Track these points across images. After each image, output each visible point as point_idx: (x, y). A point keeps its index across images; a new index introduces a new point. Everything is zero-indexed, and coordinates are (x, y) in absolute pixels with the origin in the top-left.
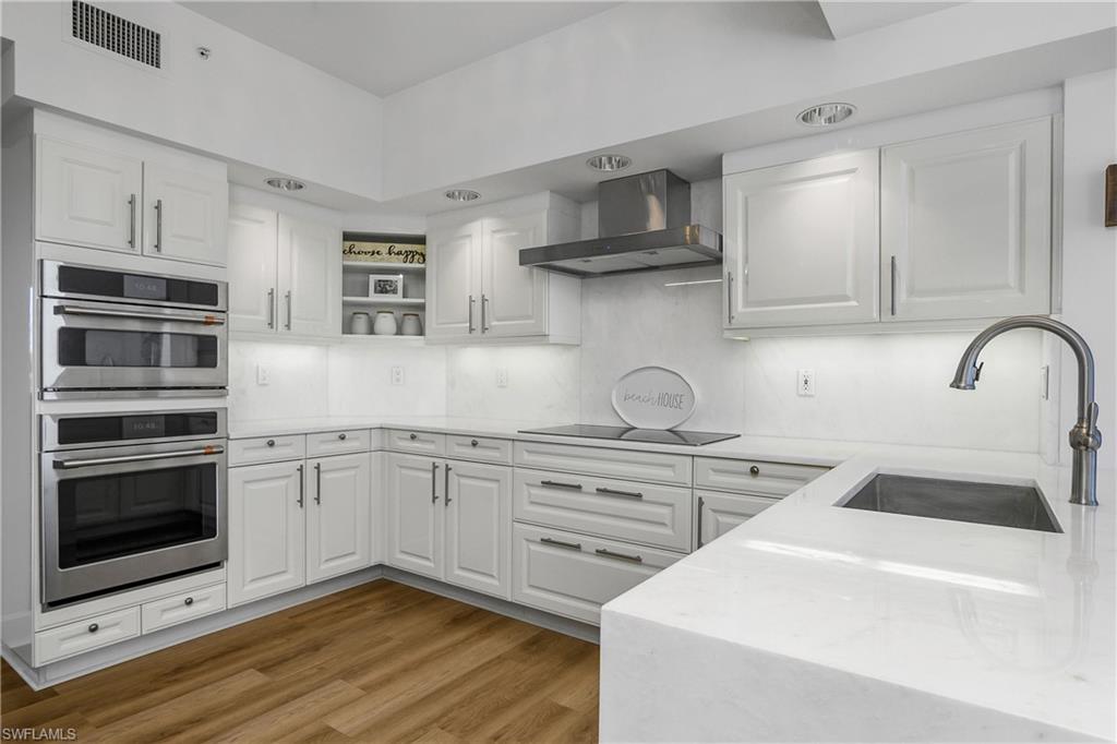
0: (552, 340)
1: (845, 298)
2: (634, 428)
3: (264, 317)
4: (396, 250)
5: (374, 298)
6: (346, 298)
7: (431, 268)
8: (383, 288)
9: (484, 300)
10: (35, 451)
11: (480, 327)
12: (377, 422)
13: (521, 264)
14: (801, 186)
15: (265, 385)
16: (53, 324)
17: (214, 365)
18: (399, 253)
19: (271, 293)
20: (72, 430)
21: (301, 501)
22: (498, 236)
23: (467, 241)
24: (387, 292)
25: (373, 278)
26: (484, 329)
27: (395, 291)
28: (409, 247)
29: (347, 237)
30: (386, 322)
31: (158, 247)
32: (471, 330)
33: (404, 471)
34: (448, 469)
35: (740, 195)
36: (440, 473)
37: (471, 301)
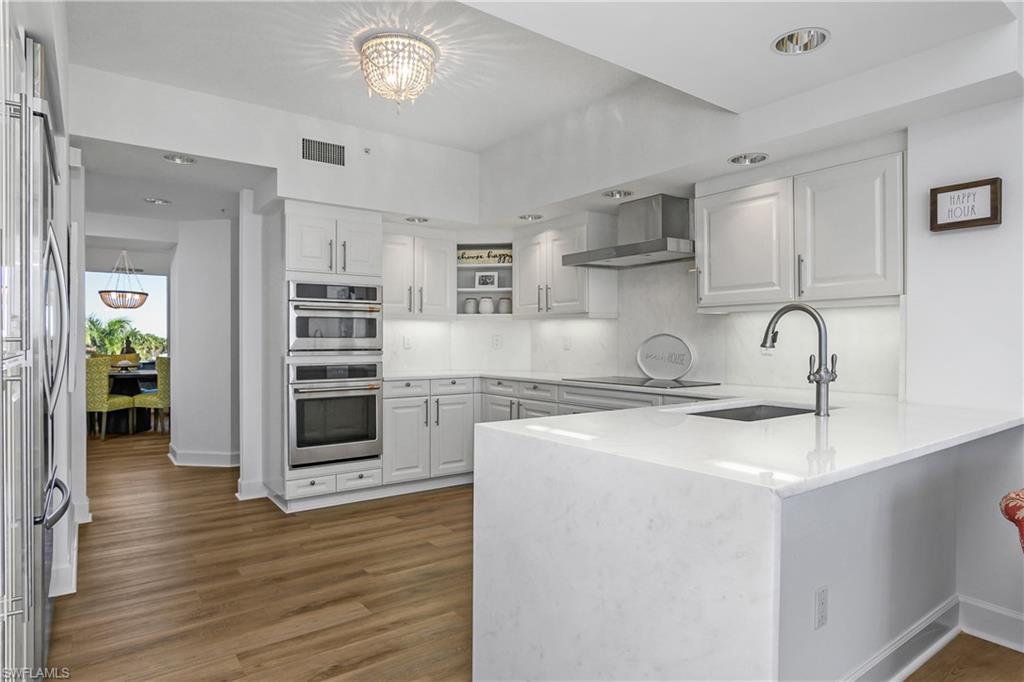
0: (590, 315)
1: (773, 285)
2: (651, 379)
3: (406, 305)
4: (493, 254)
5: (479, 288)
6: (459, 289)
7: (515, 265)
8: (484, 281)
9: (547, 288)
10: (286, 384)
11: (546, 309)
12: (477, 373)
13: (563, 265)
14: (744, 206)
15: (408, 348)
16: (294, 315)
17: (374, 336)
18: (495, 256)
19: (410, 290)
20: (304, 373)
21: (426, 422)
22: (557, 243)
23: (538, 247)
24: (487, 284)
25: (478, 274)
26: (548, 309)
27: (492, 283)
28: (502, 252)
29: (460, 247)
30: (487, 305)
31: (344, 268)
32: (539, 309)
33: (494, 407)
34: (519, 405)
35: (705, 212)
36: (515, 407)
37: (540, 289)
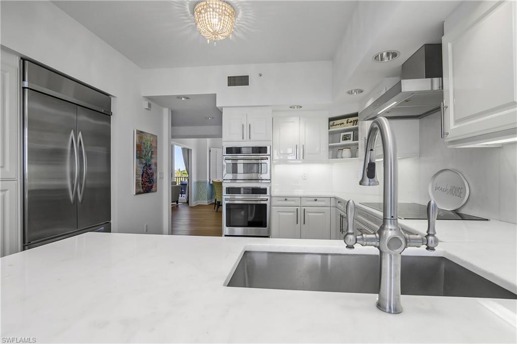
3: (294, 155)
4: (349, 121)
5: (343, 143)
6: (330, 144)
7: (359, 126)
8: (345, 138)
15: (305, 179)
18: (351, 122)
19: (296, 147)
21: (297, 222)
24: (346, 140)
25: (342, 134)
27: (350, 139)
28: (353, 119)
29: (330, 120)
30: (346, 153)
31: (250, 138)
